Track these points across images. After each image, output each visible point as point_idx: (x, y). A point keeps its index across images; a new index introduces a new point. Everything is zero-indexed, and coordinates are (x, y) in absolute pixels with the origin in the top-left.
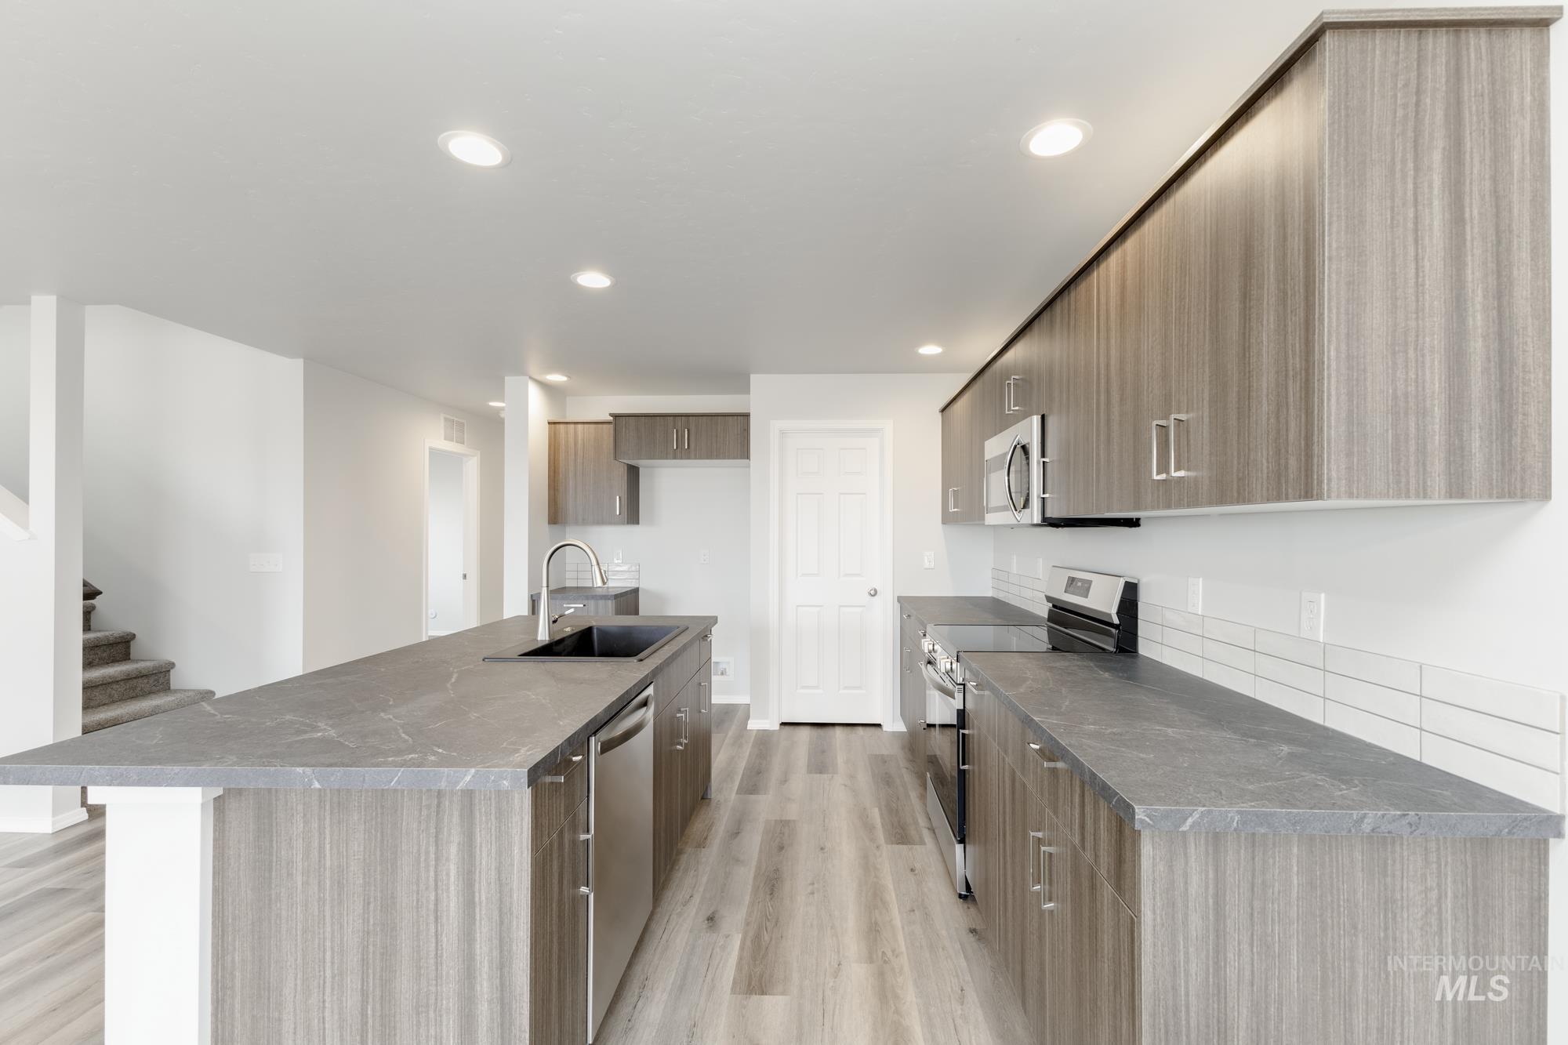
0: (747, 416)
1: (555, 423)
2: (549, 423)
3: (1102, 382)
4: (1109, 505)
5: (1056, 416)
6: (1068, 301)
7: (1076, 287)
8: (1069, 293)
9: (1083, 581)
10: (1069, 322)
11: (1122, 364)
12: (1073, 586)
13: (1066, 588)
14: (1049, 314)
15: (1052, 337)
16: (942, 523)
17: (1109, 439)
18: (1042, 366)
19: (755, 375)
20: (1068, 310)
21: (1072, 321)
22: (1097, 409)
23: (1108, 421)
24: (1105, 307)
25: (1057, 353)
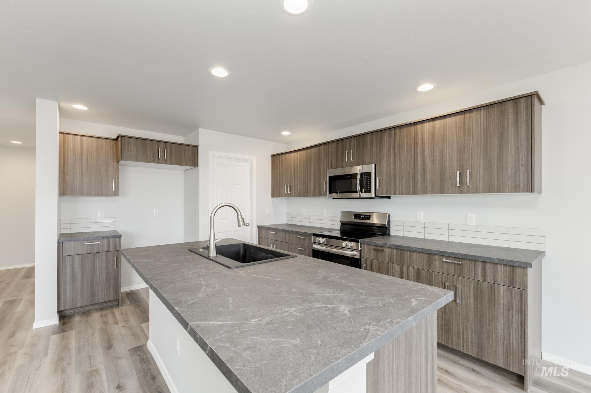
0: (196, 147)
1: (64, 133)
2: (60, 133)
3: (420, 158)
4: (424, 192)
5: (385, 165)
6: (395, 132)
7: (400, 128)
8: (395, 130)
9: (364, 215)
10: (395, 138)
11: (432, 154)
12: (358, 217)
13: (354, 218)
14: (379, 133)
15: (381, 141)
16: (272, 197)
17: (424, 174)
18: (374, 149)
19: (201, 129)
20: (395, 134)
21: (397, 138)
22: (416, 165)
23: (424, 169)
24: (421, 137)
25: (386, 146)
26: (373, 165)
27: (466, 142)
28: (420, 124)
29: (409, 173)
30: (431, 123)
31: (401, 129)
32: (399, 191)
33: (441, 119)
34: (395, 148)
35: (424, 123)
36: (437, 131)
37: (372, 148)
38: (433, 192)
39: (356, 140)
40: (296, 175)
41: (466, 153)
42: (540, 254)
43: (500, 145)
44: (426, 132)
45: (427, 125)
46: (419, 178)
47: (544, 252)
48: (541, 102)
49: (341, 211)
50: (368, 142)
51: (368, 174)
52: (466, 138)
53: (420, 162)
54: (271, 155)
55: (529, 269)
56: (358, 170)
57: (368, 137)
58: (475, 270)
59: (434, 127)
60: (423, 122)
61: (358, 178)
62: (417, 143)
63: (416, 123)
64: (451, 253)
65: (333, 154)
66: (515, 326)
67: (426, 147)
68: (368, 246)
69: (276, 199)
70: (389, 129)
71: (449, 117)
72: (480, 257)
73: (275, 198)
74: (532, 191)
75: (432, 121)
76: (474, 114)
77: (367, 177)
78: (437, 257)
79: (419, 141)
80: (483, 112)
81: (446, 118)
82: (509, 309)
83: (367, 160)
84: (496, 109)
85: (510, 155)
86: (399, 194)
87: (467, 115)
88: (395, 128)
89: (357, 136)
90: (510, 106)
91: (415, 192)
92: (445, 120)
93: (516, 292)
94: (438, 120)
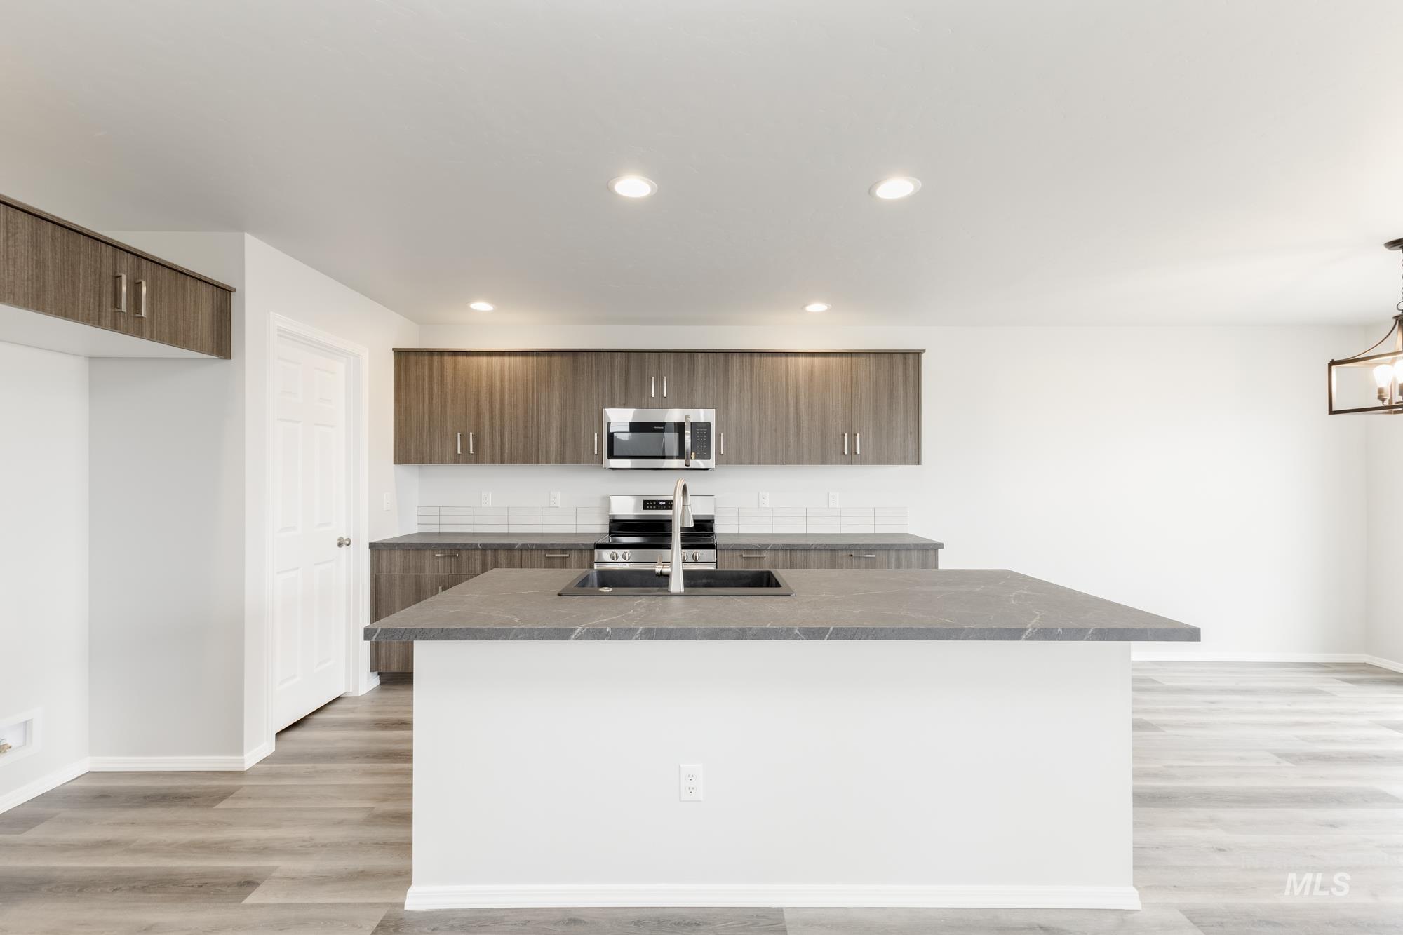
3: (792, 409)
4: (799, 461)
5: (735, 412)
6: (751, 360)
7: (761, 356)
8: (751, 356)
10: (751, 371)
11: (810, 406)
12: (653, 505)
13: (644, 509)
14: (721, 358)
15: (726, 370)
16: (395, 463)
18: (712, 382)
20: (751, 364)
21: (756, 371)
22: (786, 419)
23: (798, 427)
24: (794, 377)
25: (735, 381)
26: (713, 411)
27: (853, 396)
28: (792, 356)
29: (776, 430)
30: (808, 359)
31: (744, 358)
32: (759, 458)
33: (822, 356)
34: (751, 386)
35: (798, 356)
36: (817, 372)
37: (707, 379)
38: (811, 462)
39: (672, 360)
40: (497, 412)
41: (853, 410)
43: (890, 405)
44: (800, 370)
45: (802, 360)
46: (792, 439)
50: (700, 367)
51: (704, 426)
52: (854, 389)
53: (792, 415)
54: (393, 349)
55: (939, 551)
56: (685, 416)
57: (700, 359)
58: (888, 563)
59: (812, 366)
60: (796, 354)
61: (687, 431)
63: (786, 354)
64: (863, 544)
65: (617, 376)
67: (802, 394)
68: (730, 554)
70: (742, 353)
71: (833, 356)
72: (896, 544)
73: (403, 466)
74: (918, 464)
75: (810, 356)
76: (862, 360)
77: (703, 431)
78: (844, 553)
79: (791, 382)
80: (872, 359)
81: (829, 356)
83: (699, 400)
84: (885, 360)
86: (759, 463)
87: (855, 359)
88: (752, 353)
89: (678, 353)
90: (899, 358)
91: (785, 461)
92: (827, 359)
94: (819, 356)
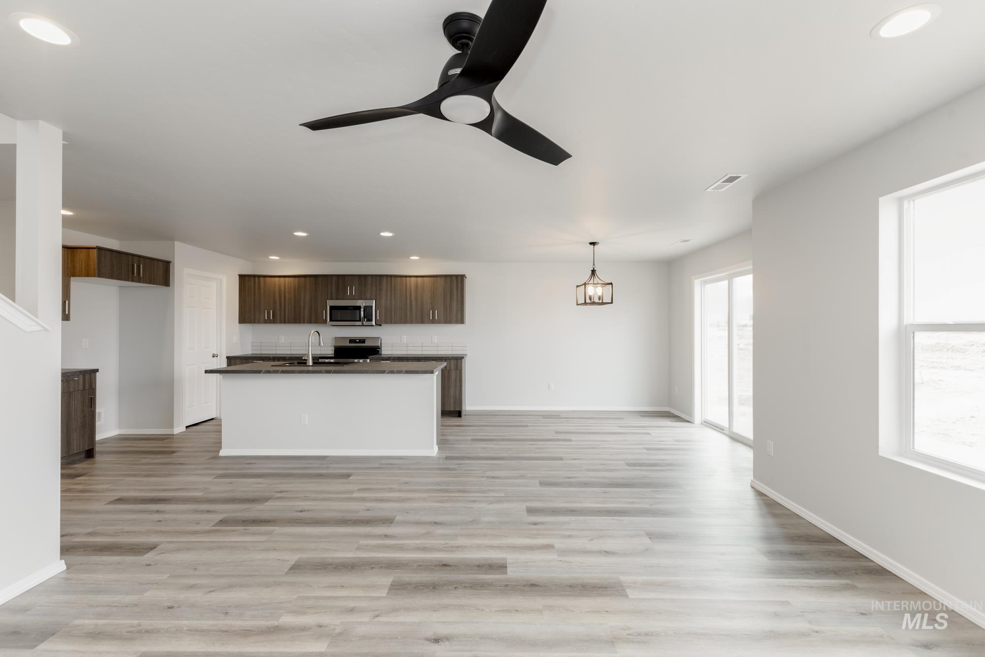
3: (408, 300)
4: (412, 322)
5: (383, 301)
7: (395, 277)
9: (359, 340)
10: (391, 284)
12: (353, 341)
13: (350, 343)
14: (378, 278)
15: (379, 284)
16: (239, 323)
17: (411, 310)
18: (374, 289)
19: (178, 243)
20: (391, 281)
21: (393, 284)
22: (406, 304)
23: (411, 307)
24: (409, 286)
25: (384, 288)
26: (374, 301)
27: (435, 294)
29: (401, 309)
31: (388, 278)
34: (391, 290)
36: (419, 284)
37: (372, 287)
38: (417, 323)
39: (357, 279)
40: (283, 301)
41: (434, 300)
42: (466, 355)
43: (451, 298)
44: (412, 283)
45: (413, 279)
46: (408, 313)
47: (466, 354)
48: (466, 277)
49: (334, 337)
50: (369, 282)
51: (370, 307)
52: (434, 291)
53: (408, 302)
54: (239, 275)
55: (463, 360)
56: (361, 303)
57: (369, 278)
59: (417, 281)
60: (410, 276)
61: (362, 310)
62: (407, 289)
63: (406, 276)
65: (333, 286)
66: (458, 388)
67: (413, 293)
69: (244, 326)
70: (387, 276)
71: (426, 277)
73: (243, 324)
74: (463, 323)
76: (439, 279)
77: (369, 310)
79: (408, 288)
80: (443, 279)
82: (456, 380)
83: (368, 296)
85: (455, 304)
87: (435, 278)
88: (391, 276)
89: (360, 276)
90: (454, 278)
91: (405, 322)
92: (424, 278)
93: (458, 371)
94: (420, 277)
